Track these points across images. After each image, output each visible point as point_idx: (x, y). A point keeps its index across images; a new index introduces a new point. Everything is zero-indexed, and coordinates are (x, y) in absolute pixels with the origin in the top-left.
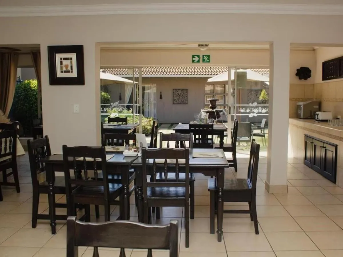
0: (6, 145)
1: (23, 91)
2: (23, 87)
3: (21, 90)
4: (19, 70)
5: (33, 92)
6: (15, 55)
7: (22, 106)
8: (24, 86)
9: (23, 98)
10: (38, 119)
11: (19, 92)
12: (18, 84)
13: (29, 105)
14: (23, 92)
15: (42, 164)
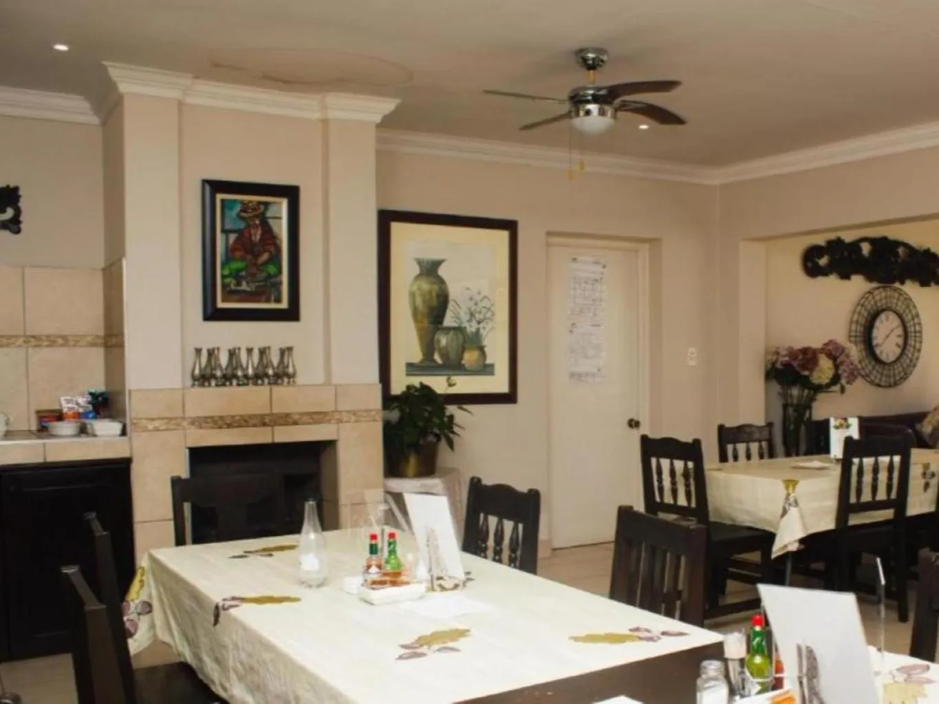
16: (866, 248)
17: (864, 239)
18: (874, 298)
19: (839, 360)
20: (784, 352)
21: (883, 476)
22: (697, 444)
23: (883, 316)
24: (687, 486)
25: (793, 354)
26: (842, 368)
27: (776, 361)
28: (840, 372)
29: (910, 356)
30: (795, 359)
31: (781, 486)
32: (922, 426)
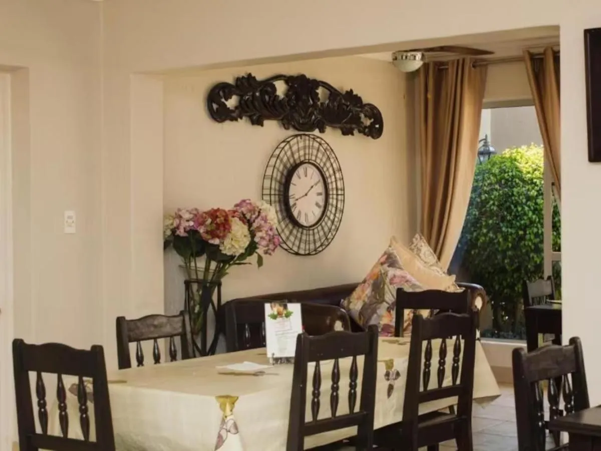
0: (442, 363)
1: (497, 186)
2: (496, 170)
3: (489, 181)
4: (487, 114)
5: (530, 187)
6: (474, 66)
7: (491, 235)
8: (500, 167)
9: (495, 208)
10: (542, 278)
11: (485, 188)
12: (481, 163)
13: (513, 231)
14: (496, 190)
15: (557, 439)
16: (281, 88)
17: (278, 77)
18: (291, 148)
19: (255, 225)
20: (187, 216)
21: (344, 382)
22: (97, 351)
23: (301, 170)
24: (83, 411)
25: (199, 218)
26: (259, 234)
27: (178, 227)
28: (256, 240)
29: (332, 217)
30: (202, 223)
31: (215, 404)
32: (349, 302)
